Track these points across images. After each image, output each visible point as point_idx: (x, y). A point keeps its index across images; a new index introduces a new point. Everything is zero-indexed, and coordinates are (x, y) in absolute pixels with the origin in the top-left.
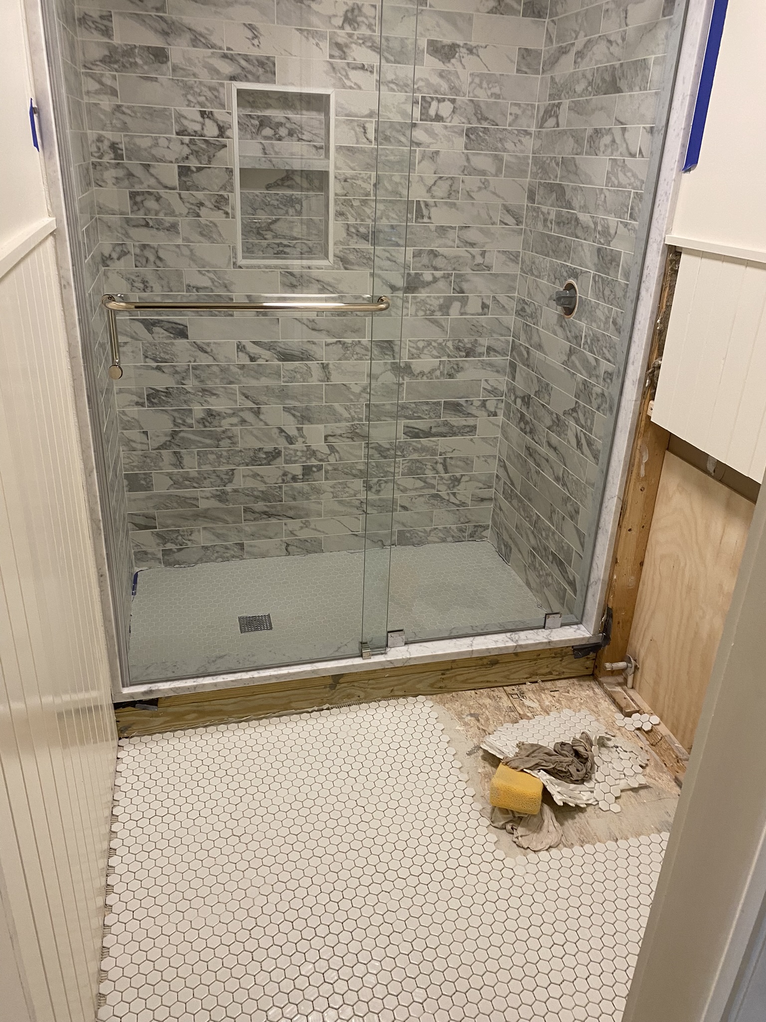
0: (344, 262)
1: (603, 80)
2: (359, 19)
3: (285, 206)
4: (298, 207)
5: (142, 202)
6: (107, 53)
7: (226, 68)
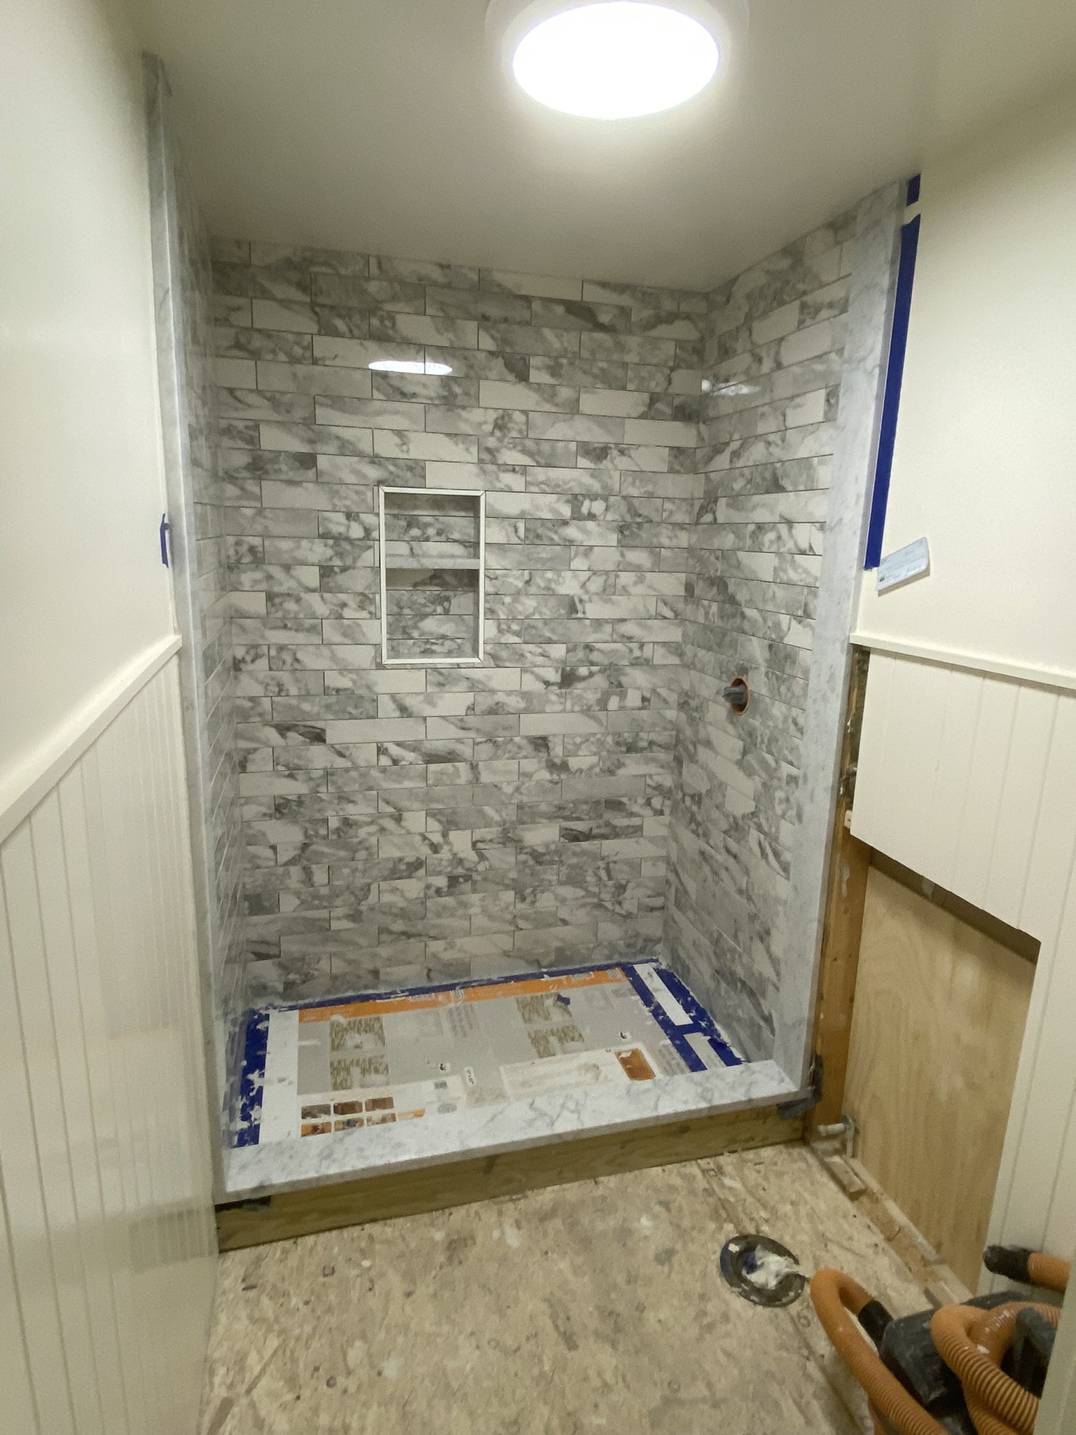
0: (496, 660)
1: (764, 479)
2: (510, 425)
3: (433, 603)
4: (446, 604)
5: (281, 604)
6: (250, 460)
7: (373, 473)
